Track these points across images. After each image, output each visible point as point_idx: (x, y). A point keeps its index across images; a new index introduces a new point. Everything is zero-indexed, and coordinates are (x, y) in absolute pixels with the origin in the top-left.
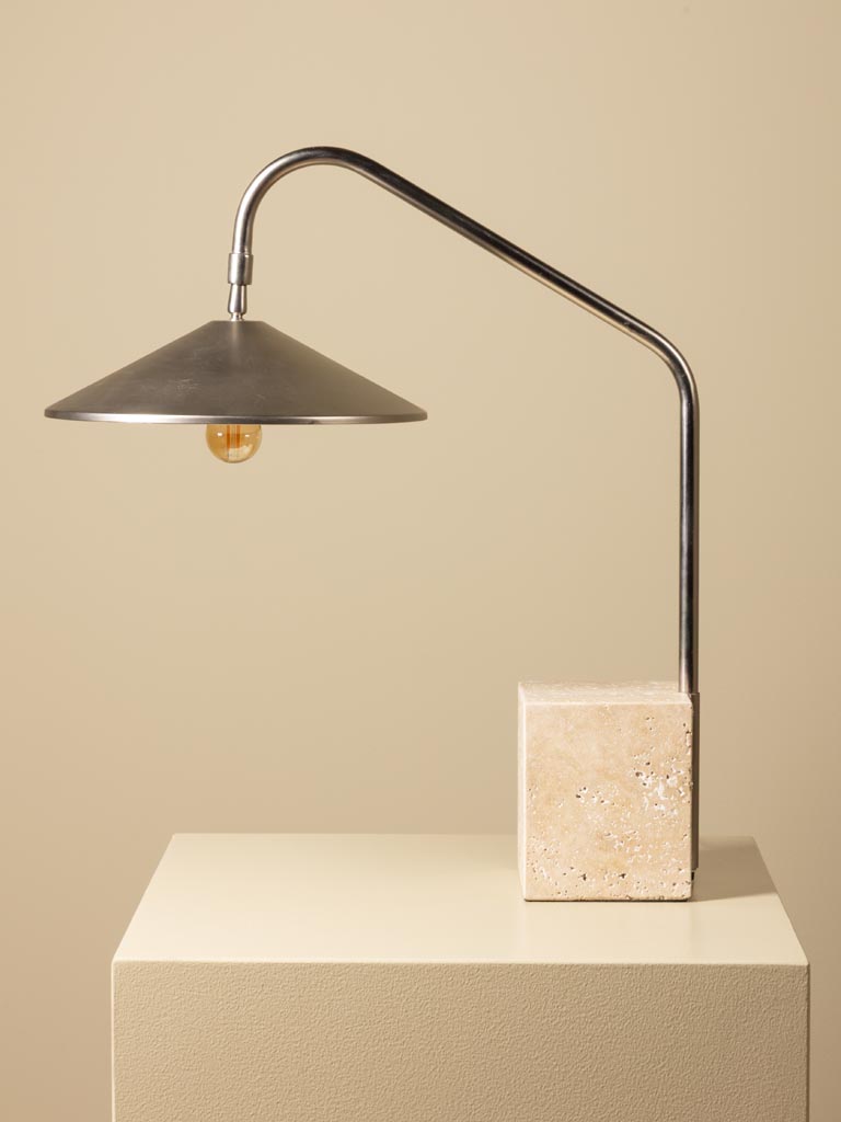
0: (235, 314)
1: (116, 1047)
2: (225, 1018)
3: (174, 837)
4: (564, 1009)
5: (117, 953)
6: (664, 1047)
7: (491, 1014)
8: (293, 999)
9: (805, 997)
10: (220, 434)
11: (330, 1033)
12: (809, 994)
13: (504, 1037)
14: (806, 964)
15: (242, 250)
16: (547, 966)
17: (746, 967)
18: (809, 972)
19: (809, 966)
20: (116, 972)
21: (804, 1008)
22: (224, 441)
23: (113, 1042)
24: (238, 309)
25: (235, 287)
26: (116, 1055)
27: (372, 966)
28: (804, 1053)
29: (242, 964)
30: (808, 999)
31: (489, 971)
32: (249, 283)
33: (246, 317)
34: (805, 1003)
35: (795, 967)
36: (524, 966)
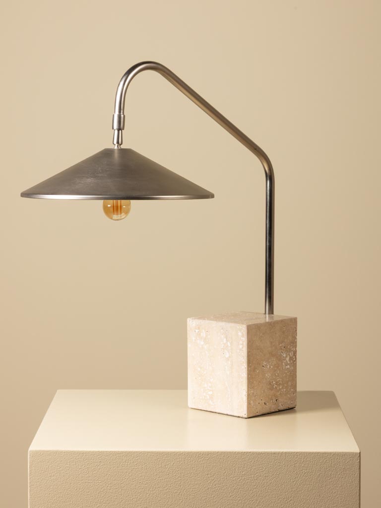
0: (117, 145)
1: (30, 491)
2: (82, 477)
3: (58, 391)
4: (244, 473)
5: (31, 446)
6: (291, 491)
7: (209, 475)
8: (114, 468)
9: (358, 467)
10: (109, 206)
11: (132, 484)
12: (360, 466)
13: (215, 486)
14: (359, 452)
15: (120, 112)
16: (235, 452)
17: (331, 453)
18: (360, 456)
19: (360, 453)
20: (30, 455)
21: (358, 473)
22: (112, 209)
23: (29, 488)
24: (118, 142)
25: (116, 132)
26: (30, 495)
27: (152, 452)
28: (358, 494)
29: (90, 451)
30: (360, 468)
31: (208, 455)
32: (123, 129)
33: (123, 147)
34: (358, 470)
35: (353, 453)
36: (224, 452)
